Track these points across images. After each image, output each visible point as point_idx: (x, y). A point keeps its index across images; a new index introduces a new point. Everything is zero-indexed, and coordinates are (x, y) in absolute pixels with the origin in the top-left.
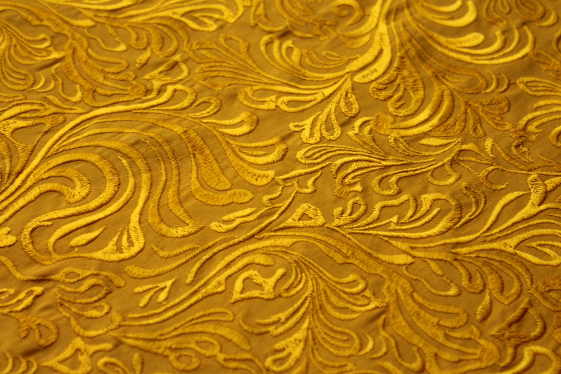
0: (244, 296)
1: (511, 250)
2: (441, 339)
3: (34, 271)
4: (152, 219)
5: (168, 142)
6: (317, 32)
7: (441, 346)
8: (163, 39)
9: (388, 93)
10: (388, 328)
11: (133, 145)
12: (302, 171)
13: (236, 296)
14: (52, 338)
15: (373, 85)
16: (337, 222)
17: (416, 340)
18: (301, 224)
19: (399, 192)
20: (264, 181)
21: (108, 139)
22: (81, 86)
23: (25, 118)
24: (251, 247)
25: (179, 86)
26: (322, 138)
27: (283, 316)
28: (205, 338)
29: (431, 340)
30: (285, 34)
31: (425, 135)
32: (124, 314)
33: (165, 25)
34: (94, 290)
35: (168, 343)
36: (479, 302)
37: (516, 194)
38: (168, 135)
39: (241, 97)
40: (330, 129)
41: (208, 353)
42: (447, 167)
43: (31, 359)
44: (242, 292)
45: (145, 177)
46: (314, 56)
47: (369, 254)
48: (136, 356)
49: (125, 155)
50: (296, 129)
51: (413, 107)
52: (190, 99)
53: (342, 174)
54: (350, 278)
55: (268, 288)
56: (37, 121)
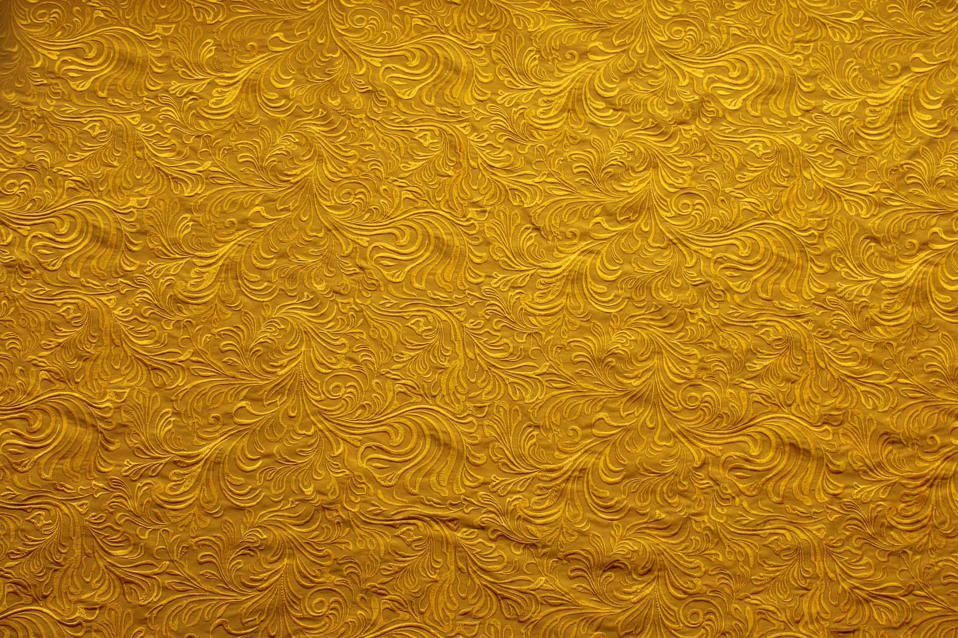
0: (412, 326)
1: (507, 382)
2: (451, 392)
3: (363, 264)
4: (414, 273)
5: (448, 246)
6: (550, 238)
7: (449, 395)
8: (493, 195)
9: (542, 287)
10: (440, 375)
11: (437, 238)
12: (477, 295)
13: (409, 324)
14: (346, 293)
15: (542, 279)
16: (467, 325)
17: (444, 386)
18: (455, 315)
19: (499, 331)
20: (462, 288)
21: (431, 228)
22: (445, 195)
23: (414, 196)
24: (432, 310)
25: (476, 223)
26: (499, 287)
27: (415, 343)
28: (386, 331)
29: (448, 389)
30: (537, 229)
31: (534, 315)
32: (372, 301)
33: (500, 190)
34: (372, 286)
35: (375, 324)
36: (476, 391)
37: (534, 364)
38: (451, 243)
39: (491, 246)
40: (505, 285)
41: (382, 337)
42: (526, 335)
43: (335, 295)
44: (412, 324)
45: (428, 254)
46: (537, 248)
47: (463, 344)
48: (362, 320)
49: (429, 240)
50: (494, 275)
51: (543, 301)
52: (474, 232)
53: (488, 308)
54: (448, 348)
55: (421, 330)
56: (417, 200)
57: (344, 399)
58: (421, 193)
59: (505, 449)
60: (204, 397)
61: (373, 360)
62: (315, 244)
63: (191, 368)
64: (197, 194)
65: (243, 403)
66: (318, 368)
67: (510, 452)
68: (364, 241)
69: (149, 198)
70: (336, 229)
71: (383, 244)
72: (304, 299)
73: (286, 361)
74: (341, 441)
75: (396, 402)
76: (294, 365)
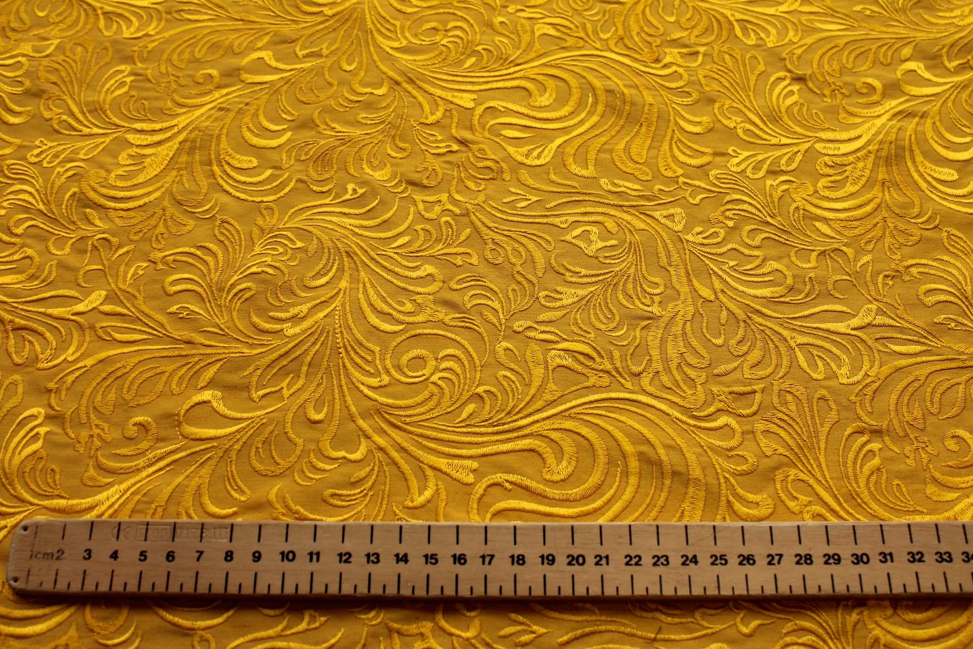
0: (573, 241)
1: (793, 344)
2: (673, 366)
3: (467, 135)
4: (570, 150)
5: (633, 104)
6: (827, 92)
7: (668, 370)
8: (707, 30)
9: (831, 172)
10: (645, 332)
11: (609, 91)
12: (703, 185)
13: (568, 238)
14: (433, 183)
15: (826, 159)
16: (690, 237)
17: (655, 353)
18: (663, 221)
19: (757, 247)
20: (669, 174)
21: (596, 77)
22: (617, 30)
23: (558, 30)
24: (613, 212)
25: (681, 70)
26: (744, 171)
27: (584, 272)
28: (521, 249)
29: (666, 360)
30: (800, 79)
31: (825, 220)
32: (489, 197)
33: (718, 21)
34: (486, 171)
35: (497, 237)
36: (728, 362)
37: (844, 309)
38: (638, 99)
39: (717, 105)
40: (757, 168)
41: (513, 260)
42: (814, 254)
43: (410, 188)
44: (574, 238)
45: (594, 119)
46: (805, 109)
47: (688, 273)
48: (468, 231)
49: (595, 95)
50: (732, 153)
51: (839, 194)
52: (681, 83)
53: (729, 206)
54: (656, 280)
55: (594, 247)
56: (564, 36)
57: (434, 383)
58: (571, 26)
59: (811, 481)
60: (119, 381)
61: (496, 305)
62: (369, 106)
63: (98, 325)
64: (147, 35)
65: (207, 395)
66: (374, 320)
67: (826, 489)
68: (466, 101)
69: (56, 42)
70: (411, 81)
71: (501, 103)
72: (347, 197)
73: (304, 308)
74: (430, 472)
75: (551, 386)
76: (321, 315)
